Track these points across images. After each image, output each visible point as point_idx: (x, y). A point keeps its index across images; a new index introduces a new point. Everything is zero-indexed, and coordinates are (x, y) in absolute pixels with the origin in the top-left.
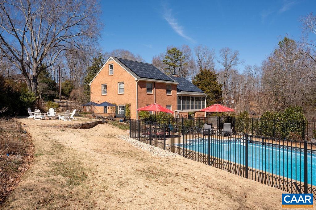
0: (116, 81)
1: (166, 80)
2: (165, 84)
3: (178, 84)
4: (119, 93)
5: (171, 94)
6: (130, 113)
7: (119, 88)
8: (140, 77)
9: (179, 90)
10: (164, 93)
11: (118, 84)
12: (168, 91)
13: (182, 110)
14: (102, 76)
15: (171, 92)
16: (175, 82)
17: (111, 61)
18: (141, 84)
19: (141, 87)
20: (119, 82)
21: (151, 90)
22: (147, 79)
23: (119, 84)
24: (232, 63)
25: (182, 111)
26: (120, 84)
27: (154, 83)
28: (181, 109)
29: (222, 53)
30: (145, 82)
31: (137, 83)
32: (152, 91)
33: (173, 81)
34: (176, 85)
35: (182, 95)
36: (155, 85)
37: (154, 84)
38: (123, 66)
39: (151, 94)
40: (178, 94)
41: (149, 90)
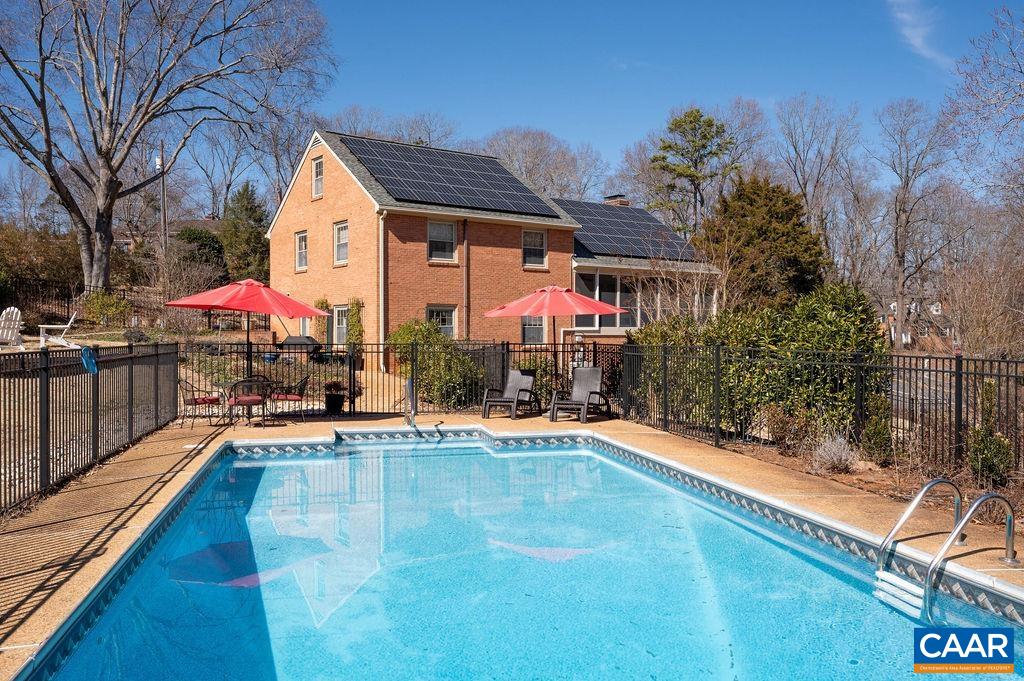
0: (329, 220)
1: (527, 214)
2: (518, 227)
3: (575, 229)
4: (337, 263)
5: (546, 266)
6: (361, 335)
7: (336, 244)
8: (397, 200)
9: (581, 251)
10: (510, 259)
11: (336, 231)
12: (533, 254)
13: (597, 327)
14: (297, 204)
15: (546, 259)
16: (566, 221)
17: (320, 146)
18: (398, 226)
19: (403, 239)
20: (336, 223)
21: (452, 251)
22: (429, 207)
23: (336, 227)
24: (929, 159)
25: (599, 331)
26: (339, 229)
27: (465, 222)
28: (593, 325)
29: (887, 121)
30: (423, 219)
31: (381, 223)
32: (456, 254)
33: (557, 217)
34: (567, 232)
35: (597, 269)
36: (469, 232)
37: (461, 227)
38: (346, 161)
39: (448, 266)
40: (575, 264)
41: (439, 248)
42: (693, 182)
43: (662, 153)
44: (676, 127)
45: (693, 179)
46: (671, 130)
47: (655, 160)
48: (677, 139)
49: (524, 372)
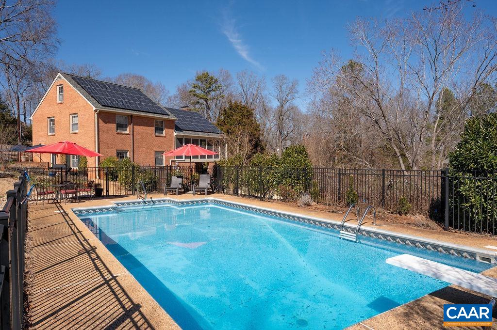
0: (68, 113)
1: (156, 113)
2: (153, 119)
3: (175, 120)
4: (71, 132)
5: (164, 134)
6: (86, 163)
7: (71, 123)
8: (103, 106)
9: (178, 129)
10: (150, 132)
11: (71, 118)
12: (159, 129)
13: (184, 159)
14: (48, 105)
15: (164, 132)
16: (171, 117)
17: (61, 79)
18: (104, 117)
19: (106, 122)
20: (71, 114)
21: (126, 128)
22: (117, 109)
23: (71, 116)
24: (289, 97)
25: (185, 161)
26: (73, 117)
27: (132, 116)
28: (182, 158)
29: (275, 82)
30: (114, 114)
31: (96, 115)
32: (128, 129)
33: (168, 115)
34: (173, 121)
35: (184, 136)
36: (133, 120)
37: (130, 118)
38: (77, 88)
39: (125, 134)
40: (175, 134)
41: (120, 126)
42: (206, 101)
43: (193, 89)
44: (199, 79)
45: (206, 100)
46: (197, 80)
47: (191, 92)
48: (200, 84)
49: (178, 177)
